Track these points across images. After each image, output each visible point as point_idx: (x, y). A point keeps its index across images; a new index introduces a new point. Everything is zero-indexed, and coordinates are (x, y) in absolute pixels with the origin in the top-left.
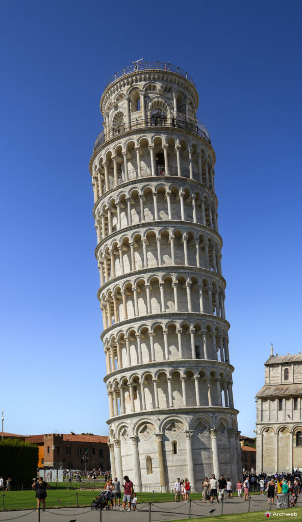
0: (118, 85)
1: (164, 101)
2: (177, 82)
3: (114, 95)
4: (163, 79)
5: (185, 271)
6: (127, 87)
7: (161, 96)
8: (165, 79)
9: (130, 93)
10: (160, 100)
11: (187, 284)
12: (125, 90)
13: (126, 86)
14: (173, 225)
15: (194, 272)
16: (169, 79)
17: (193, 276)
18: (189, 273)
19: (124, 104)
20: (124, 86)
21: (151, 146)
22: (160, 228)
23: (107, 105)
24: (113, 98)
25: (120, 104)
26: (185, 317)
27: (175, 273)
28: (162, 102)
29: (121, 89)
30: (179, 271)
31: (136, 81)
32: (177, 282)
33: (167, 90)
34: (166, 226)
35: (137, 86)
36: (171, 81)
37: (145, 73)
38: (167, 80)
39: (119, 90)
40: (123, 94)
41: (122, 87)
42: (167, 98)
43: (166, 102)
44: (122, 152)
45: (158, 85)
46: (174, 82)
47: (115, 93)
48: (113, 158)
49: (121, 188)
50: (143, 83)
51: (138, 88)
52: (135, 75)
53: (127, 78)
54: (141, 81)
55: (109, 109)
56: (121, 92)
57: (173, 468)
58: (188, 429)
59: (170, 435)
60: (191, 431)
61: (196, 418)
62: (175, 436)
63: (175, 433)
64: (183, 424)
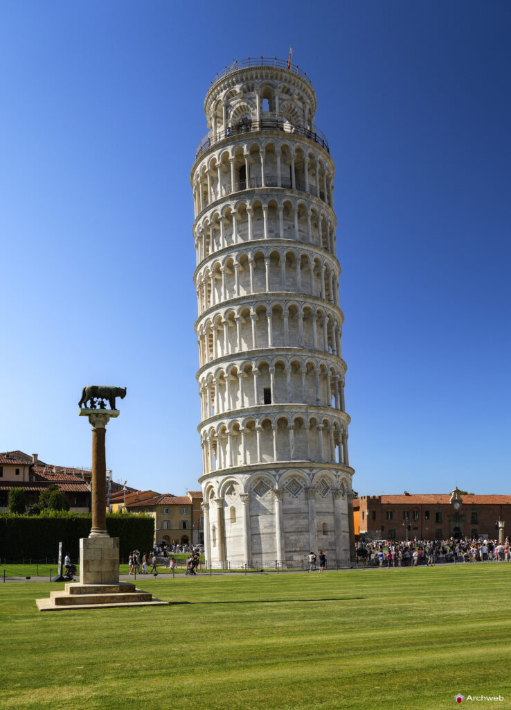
1: (246, 104)
4: (242, 80)
5: (248, 301)
7: (243, 98)
10: (242, 104)
11: (251, 316)
14: (238, 249)
15: (260, 300)
16: (249, 76)
17: (258, 304)
18: (252, 303)
21: (232, 159)
26: (246, 357)
27: (237, 305)
28: (244, 106)
30: (241, 303)
32: (240, 315)
36: (252, 77)
38: (247, 79)
42: (249, 99)
43: (248, 103)
45: (238, 88)
46: (257, 77)
50: (224, 93)
57: (231, 539)
58: (243, 492)
59: (228, 500)
60: (246, 494)
61: (254, 478)
62: (233, 502)
63: (234, 497)
64: (239, 485)
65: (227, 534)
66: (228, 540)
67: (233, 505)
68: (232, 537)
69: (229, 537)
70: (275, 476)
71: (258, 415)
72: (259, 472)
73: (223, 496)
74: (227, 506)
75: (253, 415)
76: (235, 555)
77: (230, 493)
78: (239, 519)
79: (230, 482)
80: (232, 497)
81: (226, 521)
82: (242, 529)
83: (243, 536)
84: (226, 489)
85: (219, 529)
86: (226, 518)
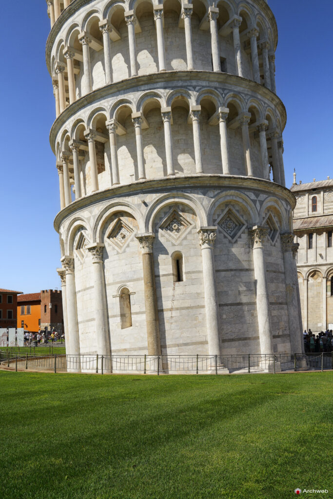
57: (174, 313)
58: (205, 225)
59: (168, 240)
60: (212, 228)
61: (221, 201)
62: (178, 242)
63: (178, 234)
64: (194, 213)
65: (166, 304)
66: (167, 315)
67: (177, 249)
68: (177, 309)
69: (171, 310)
70: (254, 202)
71: (224, 89)
72: (232, 192)
73: (155, 231)
74: (166, 252)
75: (216, 88)
76: (186, 344)
77: (168, 227)
78: (194, 276)
79: (169, 206)
80: (174, 234)
81: (162, 279)
82: (199, 295)
83: (203, 307)
84: (161, 219)
85: (149, 293)
86: (161, 273)
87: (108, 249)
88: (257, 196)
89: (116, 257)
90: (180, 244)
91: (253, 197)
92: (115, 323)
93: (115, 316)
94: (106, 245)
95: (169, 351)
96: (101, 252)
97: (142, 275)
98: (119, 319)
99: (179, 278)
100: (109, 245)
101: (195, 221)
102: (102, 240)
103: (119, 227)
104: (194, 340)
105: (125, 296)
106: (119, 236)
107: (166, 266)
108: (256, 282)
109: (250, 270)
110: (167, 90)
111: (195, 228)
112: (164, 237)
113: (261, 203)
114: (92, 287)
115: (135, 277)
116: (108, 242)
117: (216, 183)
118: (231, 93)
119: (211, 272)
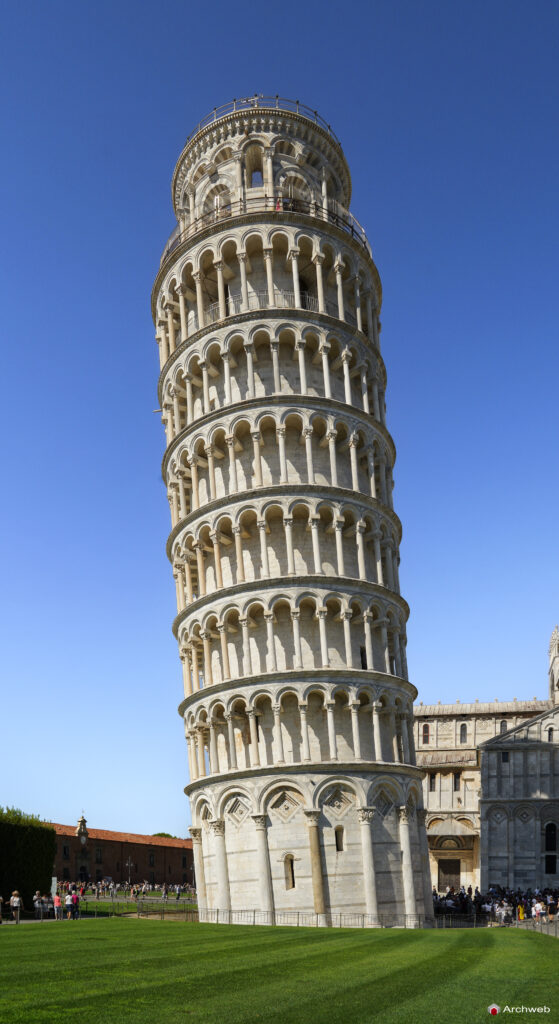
0: (222, 130)
1: (305, 181)
2: (327, 153)
3: (210, 151)
4: (306, 138)
5: (354, 502)
6: (239, 137)
7: (301, 169)
8: (310, 138)
9: (245, 150)
10: (299, 176)
11: (358, 528)
12: (235, 142)
13: (237, 135)
14: (336, 411)
15: (369, 507)
16: (317, 140)
17: (366, 513)
18: (361, 507)
19: (231, 170)
20: (233, 135)
21: (294, 251)
22: (312, 412)
23: (193, 171)
24: (208, 156)
25: (221, 170)
26: (357, 589)
27: (339, 502)
28: (301, 180)
29: (226, 139)
31: (258, 129)
32: (343, 520)
33: (311, 162)
34: (324, 408)
35: (259, 139)
36: (319, 146)
37: (276, 116)
39: (222, 141)
40: (230, 149)
41: (230, 137)
42: (311, 176)
43: (308, 182)
44: (238, 252)
45: (299, 148)
46: (323, 152)
47: (212, 147)
48: (216, 264)
49: (235, 322)
50: (271, 135)
51: (261, 144)
52: (257, 115)
53: (240, 118)
54: (267, 130)
55: (196, 179)
56: (227, 146)
57: (338, 879)
58: (365, 804)
59: (332, 816)
60: (370, 808)
61: (377, 783)
62: (340, 818)
63: (340, 810)
64: (354, 792)
65: (330, 870)
66: (331, 880)
67: (340, 823)
68: (340, 875)
69: (335, 875)
70: (402, 785)
71: (378, 686)
72: (384, 776)
73: (321, 808)
74: (330, 825)
75: (372, 685)
76: (348, 905)
77: (331, 803)
78: (354, 847)
79: (333, 786)
80: (335, 809)
81: (326, 849)
82: (358, 864)
83: (362, 874)
84: (326, 796)
85: (317, 860)
86: (326, 843)
87: (272, 818)
88: (404, 779)
89: (281, 826)
90: (342, 820)
91: (401, 780)
92: (279, 885)
93: (279, 878)
94: (270, 814)
95: (332, 910)
96: (265, 821)
97: (308, 844)
98: (283, 881)
99: (339, 848)
100: (273, 815)
101: (355, 800)
102: (265, 810)
103: (282, 799)
104: (355, 902)
105: (290, 861)
106: (282, 807)
107: (329, 838)
108: (402, 853)
109: (397, 843)
110: (332, 685)
111: (354, 806)
112: (329, 812)
113: (407, 785)
114: (255, 850)
115: (301, 845)
116: (271, 812)
117: (373, 769)
118: (383, 690)
119: (370, 845)
